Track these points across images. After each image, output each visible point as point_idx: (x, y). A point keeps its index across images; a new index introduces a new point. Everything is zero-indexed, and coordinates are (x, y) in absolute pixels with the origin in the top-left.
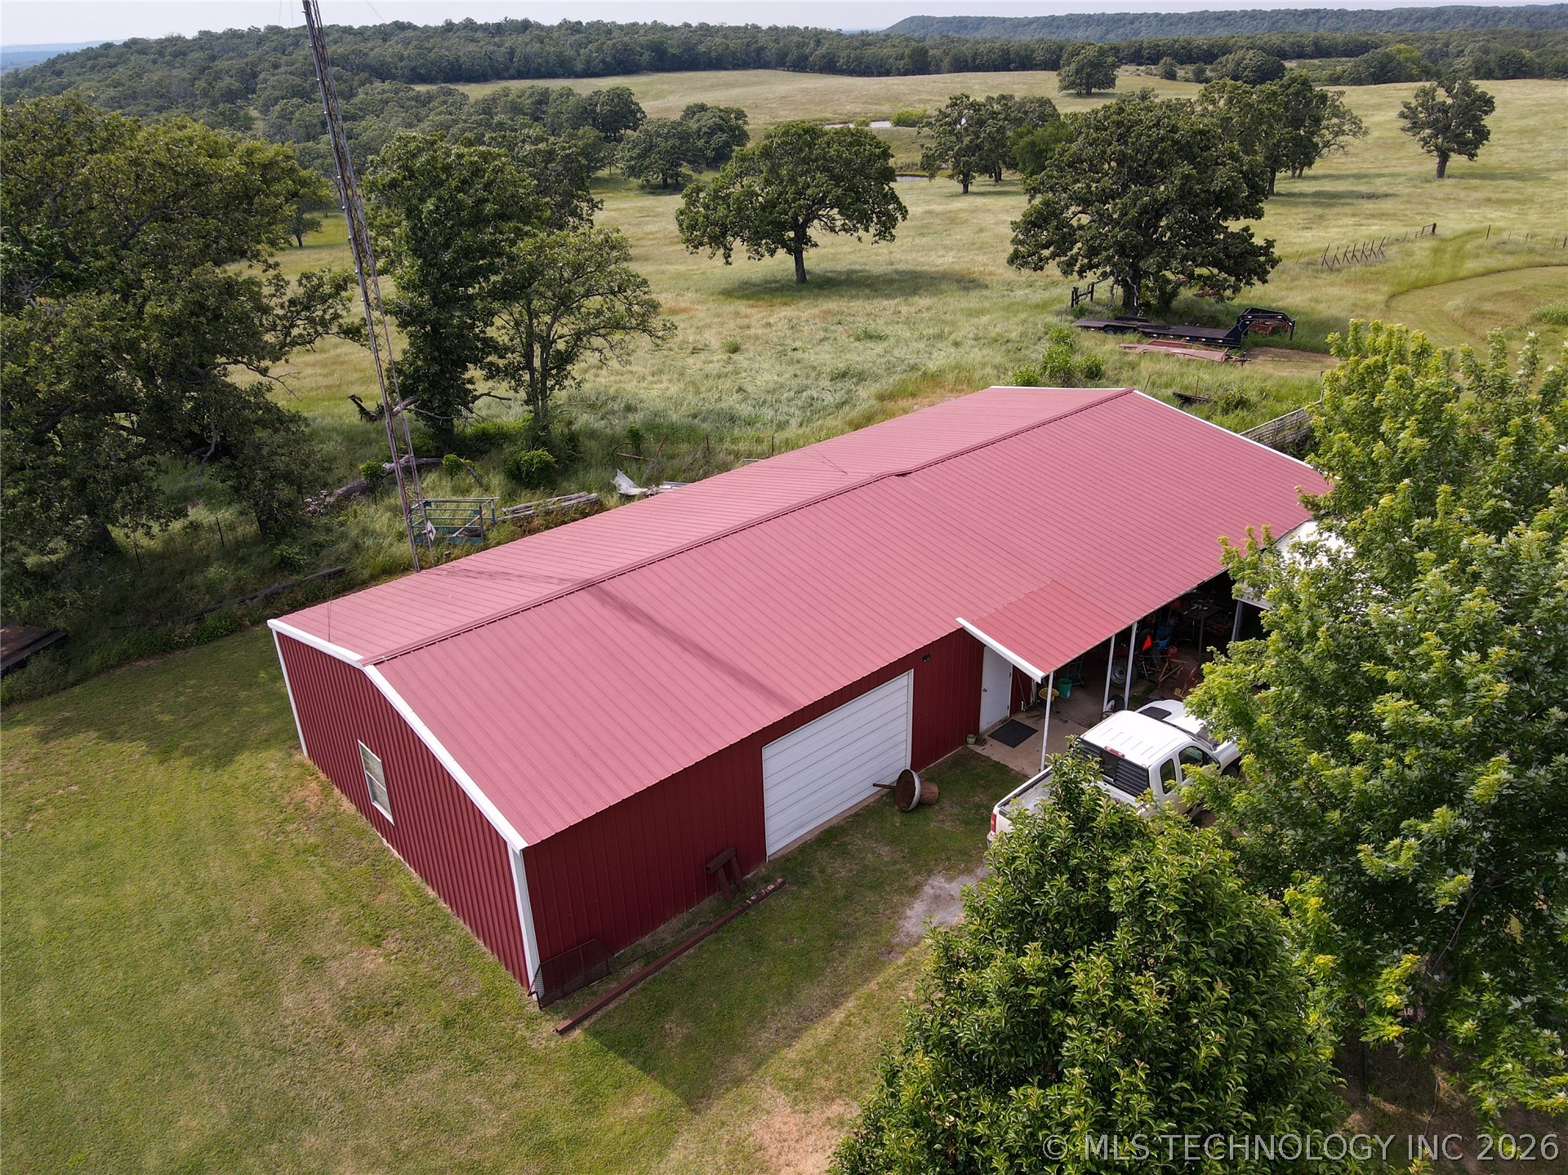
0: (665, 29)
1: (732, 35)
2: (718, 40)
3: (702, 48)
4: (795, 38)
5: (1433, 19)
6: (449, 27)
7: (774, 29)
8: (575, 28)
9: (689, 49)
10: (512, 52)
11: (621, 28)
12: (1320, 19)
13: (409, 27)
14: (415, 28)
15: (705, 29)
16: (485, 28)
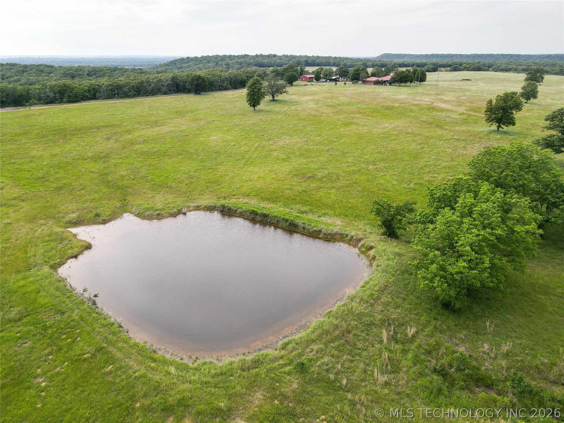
0: (308, 57)
1: (324, 59)
2: (320, 60)
3: (316, 62)
4: (338, 60)
5: (548, 58)
6: (257, 56)
7: (335, 57)
8: (286, 56)
9: (314, 61)
10: (275, 61)
11: (297, 56)
12: (511, 57)
13: (248, 55)
14: (249, 56)
15: (318, 57)
16: (265, 56)
